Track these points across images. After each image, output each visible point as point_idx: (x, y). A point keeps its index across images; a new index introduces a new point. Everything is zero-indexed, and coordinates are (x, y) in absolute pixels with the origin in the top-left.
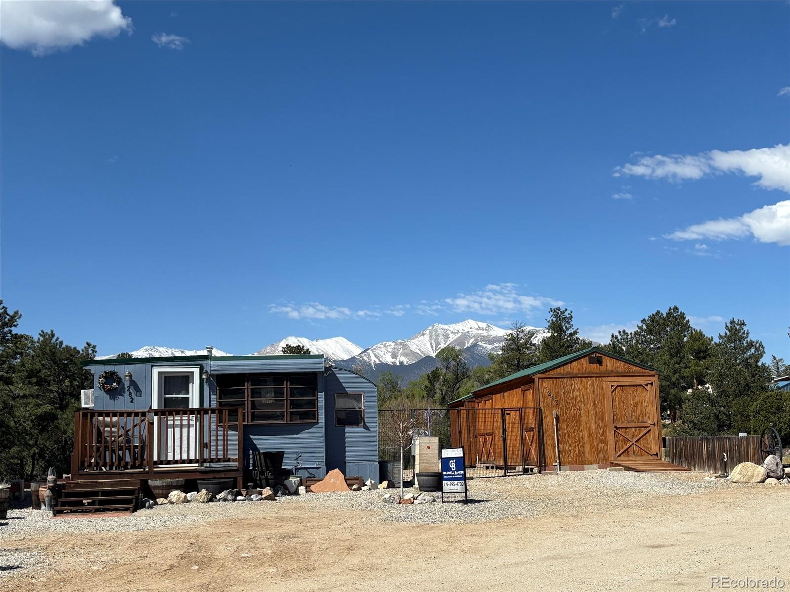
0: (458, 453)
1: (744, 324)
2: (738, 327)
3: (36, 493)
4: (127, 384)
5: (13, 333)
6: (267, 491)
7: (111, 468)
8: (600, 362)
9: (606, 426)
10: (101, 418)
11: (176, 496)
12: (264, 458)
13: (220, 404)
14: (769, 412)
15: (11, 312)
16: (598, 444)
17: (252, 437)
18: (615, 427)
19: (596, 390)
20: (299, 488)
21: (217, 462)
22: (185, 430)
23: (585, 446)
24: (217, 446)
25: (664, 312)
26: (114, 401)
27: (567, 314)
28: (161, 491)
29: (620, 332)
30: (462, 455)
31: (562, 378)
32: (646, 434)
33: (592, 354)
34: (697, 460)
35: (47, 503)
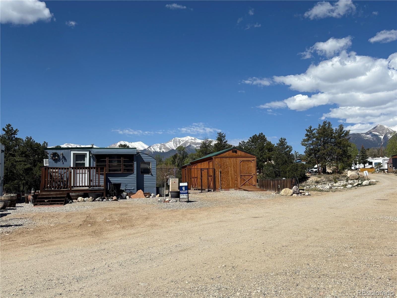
0: (186, 184)
1: (286, 140)
2: (283, 141)
3: (27, 198)
4: (61, 157)
5: (16, 137)
6: (115, 198)
7: (55, 189)
8: (236, 152)
9: (237, 175)
10: (51, 170)
11: (80, 199)
12: (114, 185)
13: (97, 165)
14: (293, 171)
15: (14, 129)
16: (234, 181)
17: (109, 178)
18: (241, 175)
19: (234, 162)
20: (127, 197)
21: (96, 187)
22: (84, 175)
23: (230, 182)
24: (96, 181)
25: (258, 135)
26: (56, 163)
27: (223, 135)
28: (74, 197)
29: (242, 141)
30: (187, 185)
31: (222, 158)
32: (251, 178)
33: (233, 149)
34: (269, 187)
35: (31, 201)
